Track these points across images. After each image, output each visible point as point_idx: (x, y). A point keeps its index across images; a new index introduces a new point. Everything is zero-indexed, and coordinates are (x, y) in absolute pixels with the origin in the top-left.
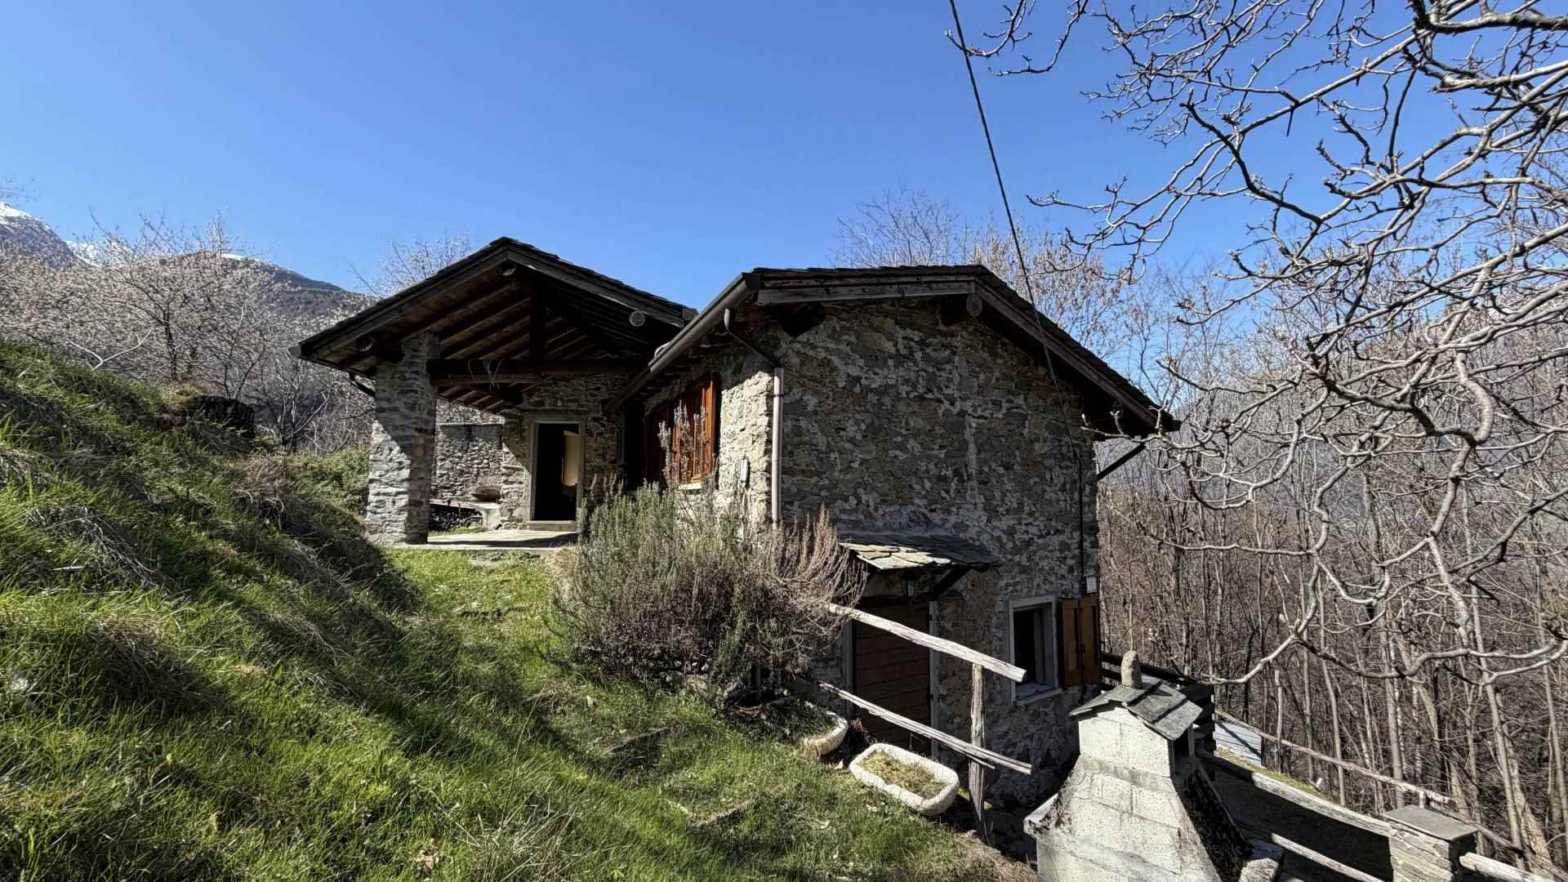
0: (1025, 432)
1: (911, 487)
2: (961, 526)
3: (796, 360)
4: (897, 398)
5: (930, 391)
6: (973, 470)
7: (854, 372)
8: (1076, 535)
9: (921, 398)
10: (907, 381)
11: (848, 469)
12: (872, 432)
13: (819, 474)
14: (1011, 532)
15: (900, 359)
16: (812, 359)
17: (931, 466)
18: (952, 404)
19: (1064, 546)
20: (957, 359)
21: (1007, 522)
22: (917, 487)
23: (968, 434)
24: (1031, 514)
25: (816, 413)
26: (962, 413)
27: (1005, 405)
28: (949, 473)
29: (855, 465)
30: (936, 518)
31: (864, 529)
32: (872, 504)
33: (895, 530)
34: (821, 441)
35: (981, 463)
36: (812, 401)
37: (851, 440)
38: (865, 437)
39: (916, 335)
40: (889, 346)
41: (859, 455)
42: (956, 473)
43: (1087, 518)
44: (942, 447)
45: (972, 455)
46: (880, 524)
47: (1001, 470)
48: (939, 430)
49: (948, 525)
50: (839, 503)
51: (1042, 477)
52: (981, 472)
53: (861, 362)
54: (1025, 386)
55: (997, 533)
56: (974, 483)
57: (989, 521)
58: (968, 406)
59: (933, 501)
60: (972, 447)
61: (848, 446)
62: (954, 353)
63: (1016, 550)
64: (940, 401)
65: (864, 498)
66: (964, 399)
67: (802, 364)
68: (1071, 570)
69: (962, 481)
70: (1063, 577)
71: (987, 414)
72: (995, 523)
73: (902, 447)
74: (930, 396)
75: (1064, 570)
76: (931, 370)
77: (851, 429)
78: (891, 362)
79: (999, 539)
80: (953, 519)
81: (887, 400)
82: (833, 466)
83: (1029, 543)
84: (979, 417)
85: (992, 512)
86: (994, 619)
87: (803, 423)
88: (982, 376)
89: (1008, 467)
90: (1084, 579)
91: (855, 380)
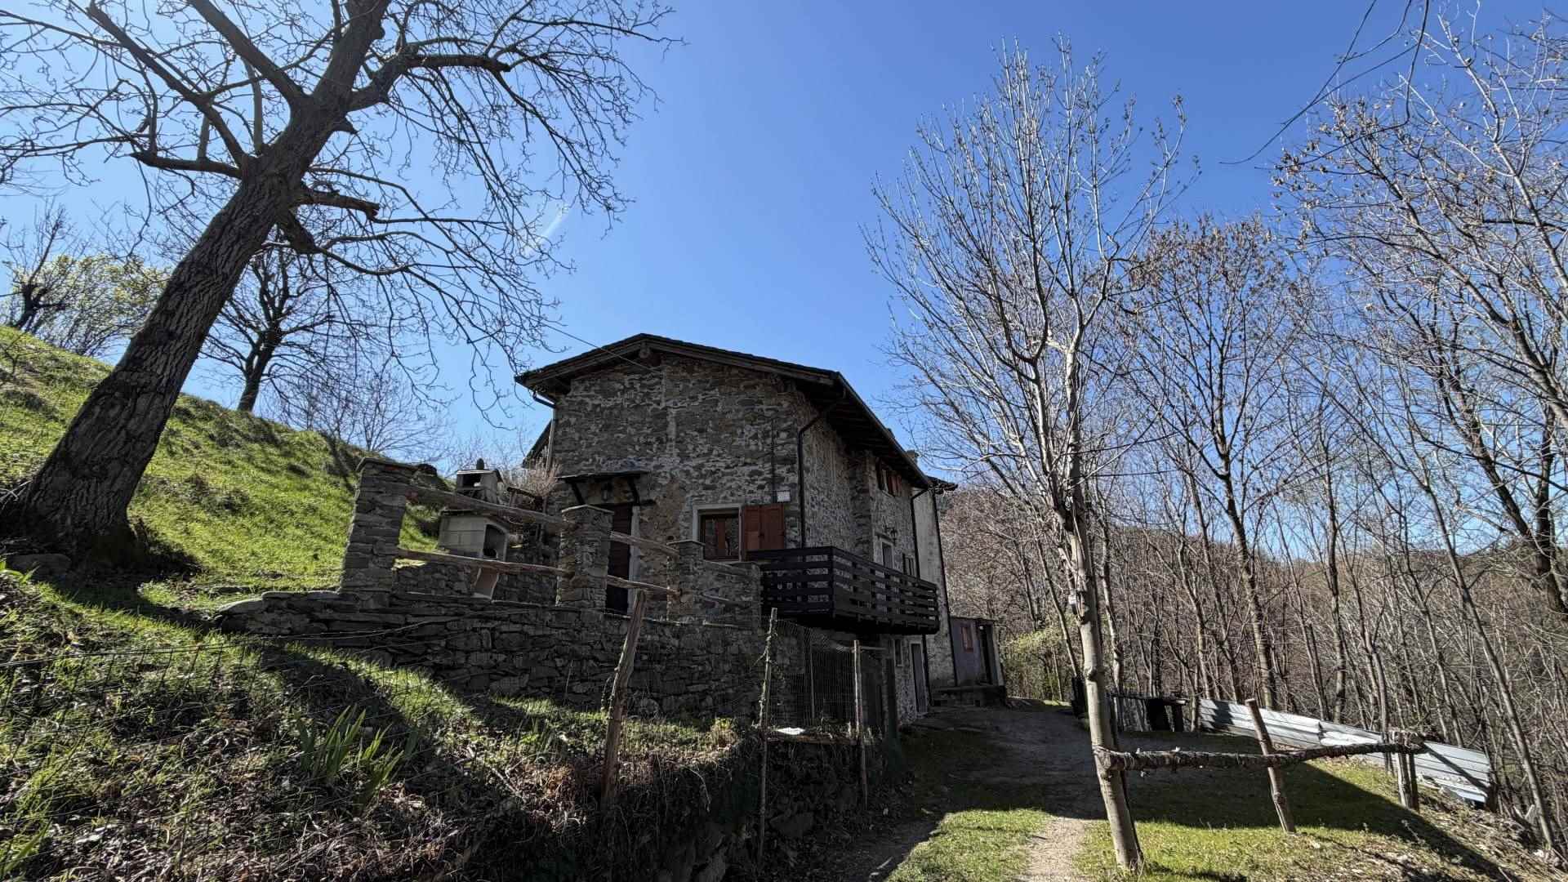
4: (622, 408)
5: (643, 401)
6: (672, 436)
7: (597, 402)
8: (768, 465)
9: (637, 406)
10: (628, 400)
11: (589, 446)
12: (606, 427)
13: (574, 451)
14: (699, 468)
15: (623, 392)
16: (575, 402)
17: (641, 438)
18: (659, 405)
19: (756, 473)
20: (662, 381)
21: (697, 461)
22: (630, 450)
23: (670, 418)
26: (666, 408)
27: (700, 397)
28: (653, 440)
30: (641, 464)
35: (678, 431)
37: (595, 434)
39: (637, 376)
40: (618, 386)
42: (658, 439)
44: (648, 428)
45: (670, 429)
46: (605, 469)
47: (695, 433)
48: (648, 420)
49: (650, 467)
50: (583, 462)
51: (733, 433)
52: (678, 436)
53: (601, 397)
54: (719, 383)
55: (687, 468)
56: (673, 443)
57: (681, 462)
58: (670, 403)
59: (640, 455)
60: (671, 424)
61: (592, 436)
62: (660, 379)
63: (702, 477)
64: (649, 405)
65: (597, 458)
66: (668, 401)
67: (570, 405)
68: (762, 488)
69: (661, 442)
70: (752, 492)
71: (685, 405)
72: (686, 463)
73: (623, 432)
75: (753, 488)
77: (593, 428)
80: (653, 463)
82: (581, 446)
84: (678, 407)
85: (684, 456)
86: (681, 517)
87: (568, 430)
88: (681, 386)
89: (701, 431)
90: (775, 493)
91: (596, 406)
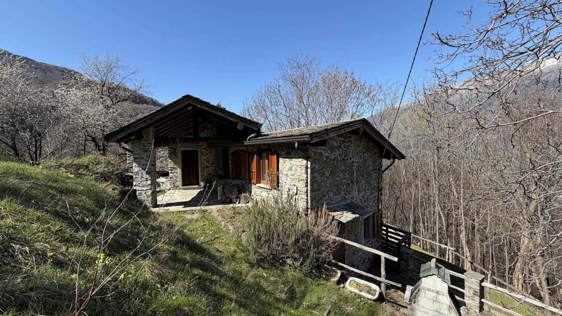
0: (367, 164)
1: (341, 188)
2: (352, 198)
3: (313, 154)
4: (338, 161)
5: (345, 157)
6: (355, 180)
7: (327, 155)
8: (377, 193)
9: (343, 159)
10: (340, 155)
11: (326, 187)
12: (332, 174)
13: (319, 190)
14: (363, 196)
15: (338, 148)
16: (317, 153)
17: (346, 181)
18: (351, 160)
19: (375, 196)
20: (352, 145)
21: (363, 193)
22: (342, 188)
23: (354, 169)
24: (368, 190)
25: (318, 170)
26: (353, 162)
27: (363, 157)
28: (349, 182)
29: (328, 185)
30: (347, 197)
31: (330, 205)
32: (332, 196)
33: (337, 203)
34: (319, 179)
35: (357, 176)
36: (317, 166)
37: (327, 177)
38: (330, 175)
39: (342, 139)
40: (336, 144)
41: (329, 182)
42: (352, 181)
43: (380, 187)
44: (348, 174)
45: (355, 175)
46: (334, 202)
47: (361, 178)
48: (348, 169)
49: (349, 198)
50: (324, 198)
51: (370, 177)
52: (357, 179)
53: (329, 151)
54: (367, 150)
55: (360, 197)
56: (355, 183)
57: (358, 194)
58: (354, 159)
59: (346, 191)
60: (355, 172)
61: (326, 179)
62: (351, 143)
63: (365, 202)
64: (347, 159)
65: (330, 195)
66: (353, 157)
67: (315, 155)
68: (376, 204)
69: (353, 184)
70: (374, 206)
71: (358, 161)
72: (360, 194)
73: (339, 177)
74: (346, 158)
75: (374, 205)
76: (345, 150)
77: (327, 173)
78: (336, 150)
79: (361, 199)
80: (351, 196)
81: (335, 162)
82: (322, 187)
83: (367, 199)
84: (357, 162)
85: (359, 192)
88: (358, 149)
89: (363, 176)
90: (378, 205)
91: (328, 157)
